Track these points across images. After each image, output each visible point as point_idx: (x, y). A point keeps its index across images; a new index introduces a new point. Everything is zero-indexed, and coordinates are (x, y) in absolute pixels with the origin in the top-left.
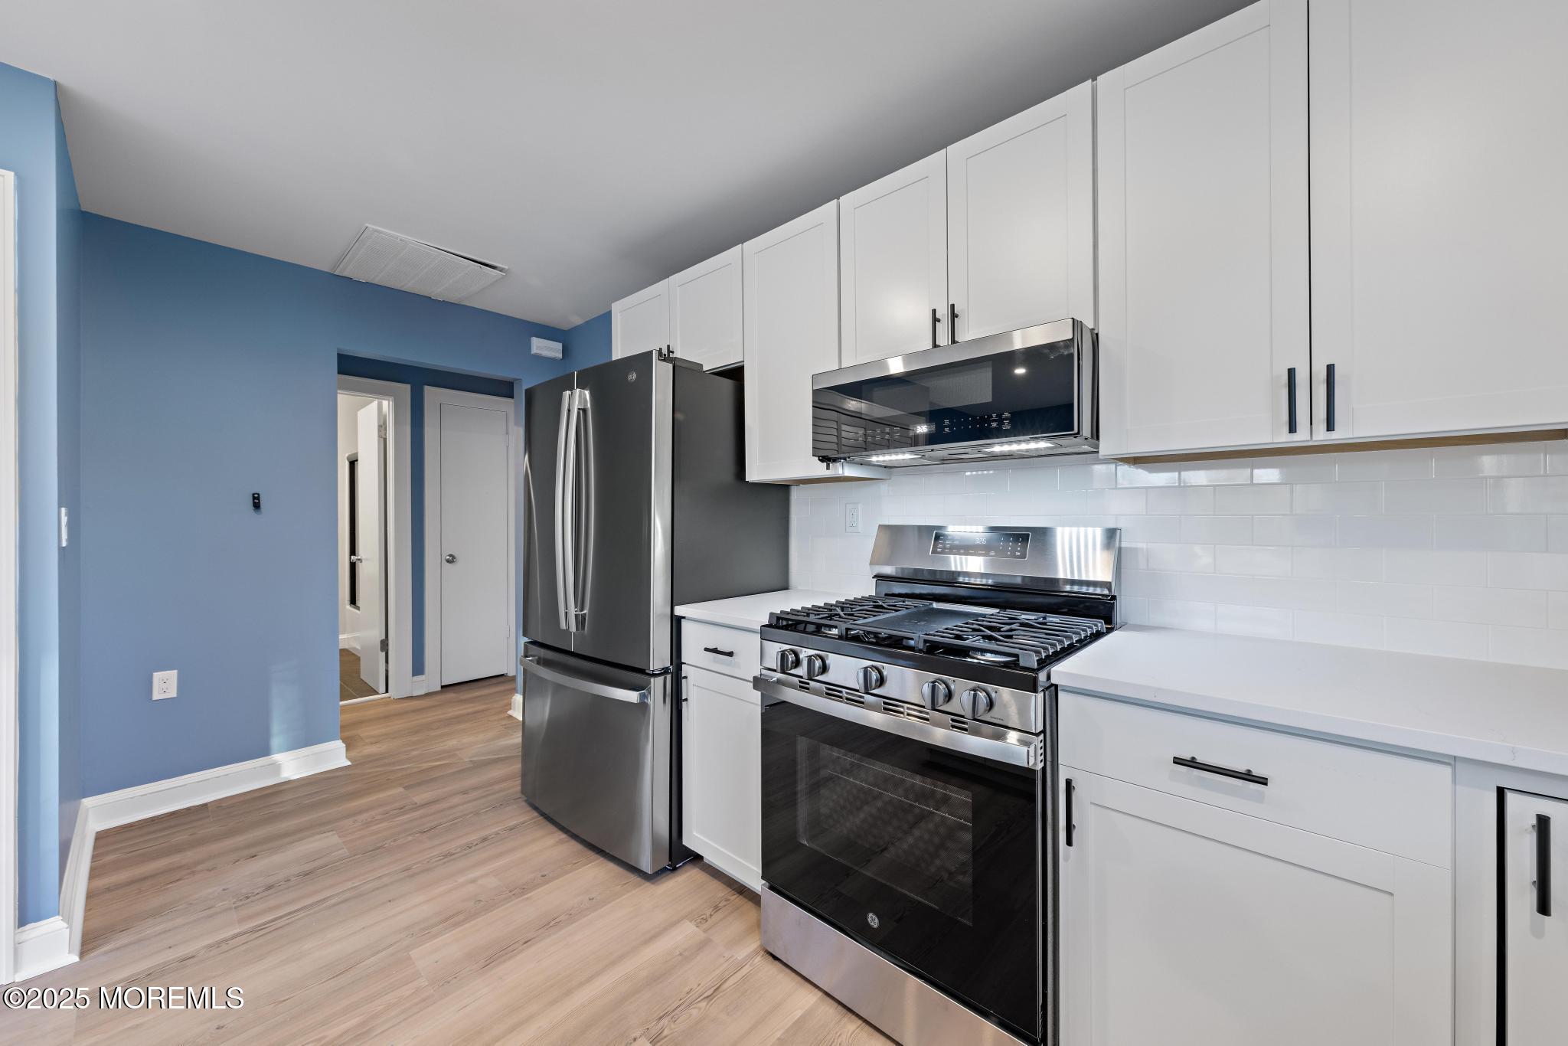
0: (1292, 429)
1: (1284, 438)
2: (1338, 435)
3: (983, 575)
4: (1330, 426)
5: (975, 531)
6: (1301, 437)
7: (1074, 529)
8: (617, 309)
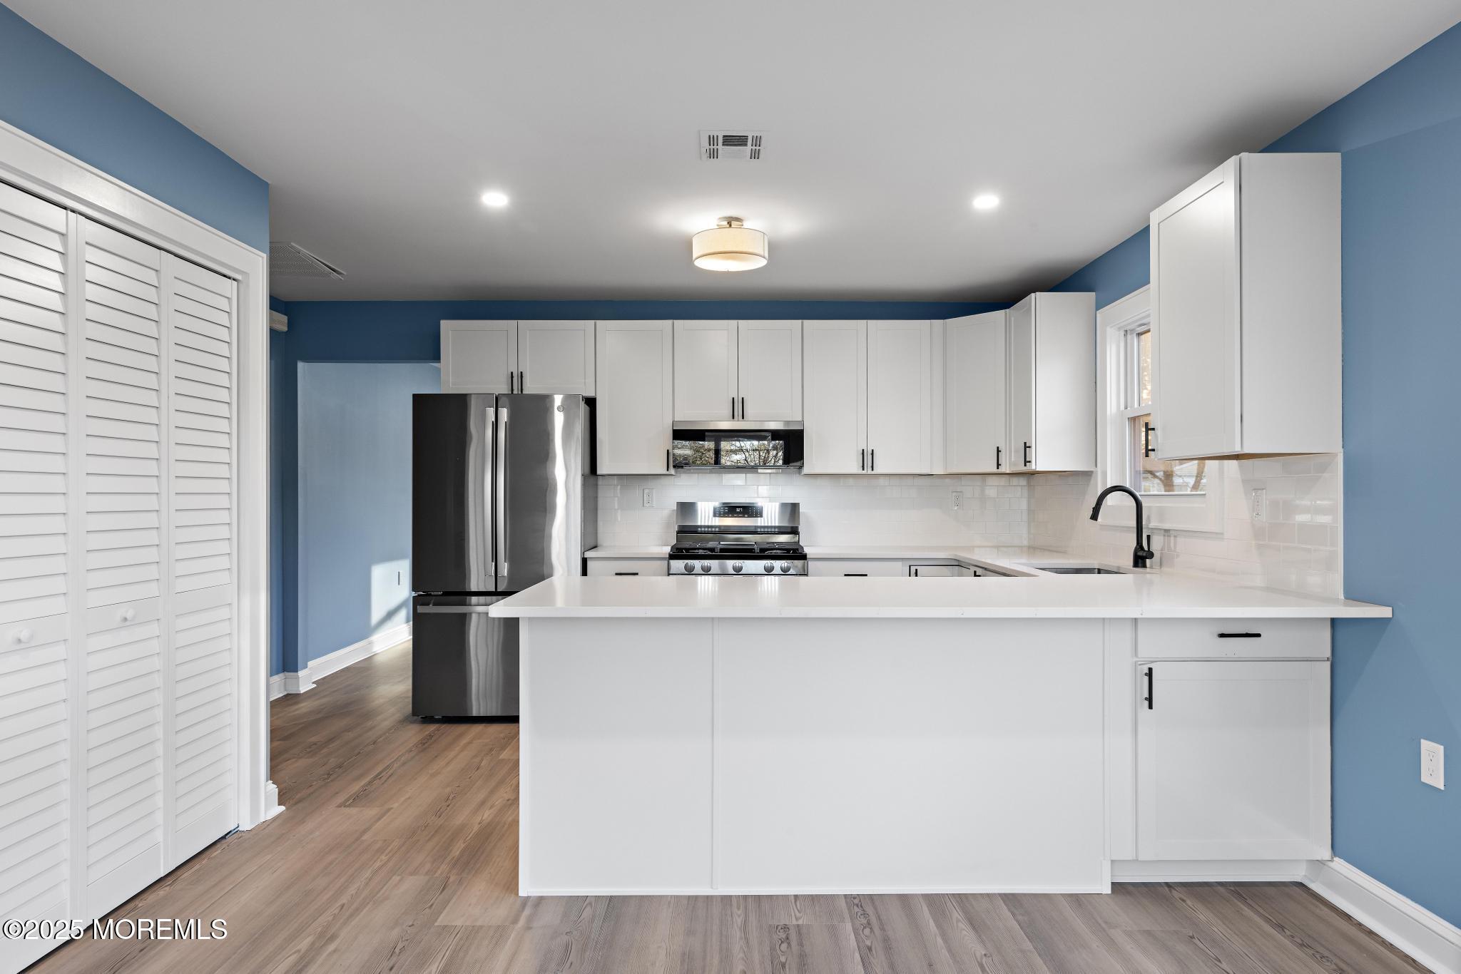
0: (863, 469)
1: (861, 471)
2: (875, 472)
4: (872, 470)
6: (866, 472)
8: (446, 326)
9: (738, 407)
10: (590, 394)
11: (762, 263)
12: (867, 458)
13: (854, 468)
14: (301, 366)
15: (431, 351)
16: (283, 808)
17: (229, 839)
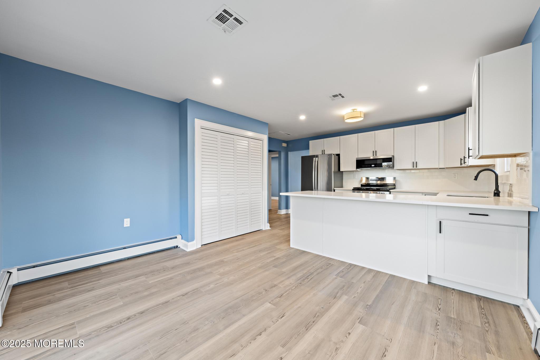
0: (413, 167)
1: (413, 168)
2: (417, 168)
3: (375, 183)
4: (416, 167)
5: (374, 178)
6: (414, 168)
7: (389, 177)
8: (311, 142)
9: (375, 153)
10: (338, 153)
11: (362, 119)
12: (415, 164)
13: (411, 167)
14: (289, 153)
15: (307, 148)
16: (270, 228)
17: (261, 231)
